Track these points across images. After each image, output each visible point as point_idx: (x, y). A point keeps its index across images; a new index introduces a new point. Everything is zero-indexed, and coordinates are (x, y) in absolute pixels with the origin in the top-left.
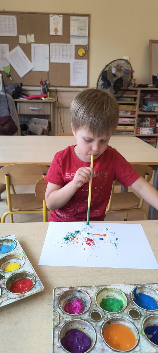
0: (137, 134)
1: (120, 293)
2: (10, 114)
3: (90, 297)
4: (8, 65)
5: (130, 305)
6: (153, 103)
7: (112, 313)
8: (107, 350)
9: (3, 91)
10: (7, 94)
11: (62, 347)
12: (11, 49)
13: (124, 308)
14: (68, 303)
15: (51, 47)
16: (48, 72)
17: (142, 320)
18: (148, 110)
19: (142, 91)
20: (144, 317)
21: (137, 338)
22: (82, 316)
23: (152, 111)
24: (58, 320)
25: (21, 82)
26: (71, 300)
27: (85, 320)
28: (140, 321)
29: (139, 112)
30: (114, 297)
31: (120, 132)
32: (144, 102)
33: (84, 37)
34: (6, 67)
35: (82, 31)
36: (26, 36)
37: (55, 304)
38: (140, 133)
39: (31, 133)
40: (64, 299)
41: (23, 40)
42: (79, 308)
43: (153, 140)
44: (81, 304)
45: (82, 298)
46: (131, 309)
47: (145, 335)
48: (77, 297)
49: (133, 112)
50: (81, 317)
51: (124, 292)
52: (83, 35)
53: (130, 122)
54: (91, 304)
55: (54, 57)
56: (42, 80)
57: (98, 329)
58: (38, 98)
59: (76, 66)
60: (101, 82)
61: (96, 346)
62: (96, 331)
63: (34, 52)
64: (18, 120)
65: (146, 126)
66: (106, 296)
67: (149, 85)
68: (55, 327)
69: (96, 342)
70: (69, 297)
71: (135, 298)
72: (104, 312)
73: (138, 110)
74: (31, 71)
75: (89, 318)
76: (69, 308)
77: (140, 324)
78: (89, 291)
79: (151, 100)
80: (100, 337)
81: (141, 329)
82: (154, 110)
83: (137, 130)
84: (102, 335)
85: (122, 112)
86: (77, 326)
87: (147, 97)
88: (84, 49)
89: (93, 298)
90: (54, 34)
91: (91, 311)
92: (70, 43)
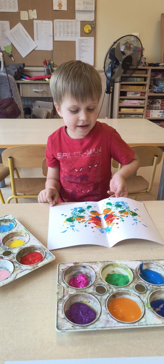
1: (125, 269)
2: (12, 96)
3: (95, 272)
4: (9, 44)
5: (136, 279)
7: (117, 287)
8: (112, 322)
9: (5, 71)
10: (8, 75)
11: (66, 318)
12: (11, 27)
13: (130, 282)
14: (73, 277)
15: (54, 23)
16: (52, 51)
17: (148, 294)
18: (159, 90)
19: (153, 71)
20: (150, 291)
21: (142, 310)
22: (87, 289)
23: (163, 92)
24: (62, 294)
25: (23, 63)
26: (76, 275)
27: (90, 293)
28: (146, 295)
29: (149, 93)
30: (120, 273)
31: (129, 115)
32: (154, 82)
33: (90, 11)
34: (7, 46)
35: (88, 5)
36: (28, 12)
37: (60, 279)
38: (150, 116)
39: (35, 117)
40: (69, 274)
41: (24, 16)
42: (84, 283)
43: (163, 123)
44: (86, 279)
45: (87, 274)
46: (137, 283)
47: (151, 308)
48: (82, 272)
49: (143, 93)
50: (85, 291)
51: (130, 267)
53: (139, 104)
54: (96, 278)
55: (58, 34)
56: (45, 59)
57: (103, 302)
58: (42, 79)
59: (82, 44)
60: (109, 61)
61: (101, 318)
62: (101, 304)
63: (37, 29)
64: (21, 103)
65: (157, 108)
66: (112, 271)
67: (161, 63)
68: (60, 300)
69: (101, 314)
70: (74, 273)
71: (141, 274)
72: (109, 286)
73: (149, 91)
74: (34, 50)
75: (93, 291)
76: (73, 282)
77: (146, 298)
78: (94, 266)
80: (105, 310)
81: (147, 302)
83: (147, 113)
84: (107, 307)
85: (131, 94)
86: (82, 300)
87: (158, 77)
88: (90, 25)
89: (98, 272)
90: (58, 9)
91: (96, 285)
92: (75, 19)
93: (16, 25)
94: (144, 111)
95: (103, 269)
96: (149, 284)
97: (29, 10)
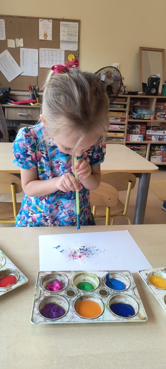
0: (127, 140)
1: (94, 278)
3: (68, 279)
5: (101, 286)
6: (143, 110)
7: (84, 292)
8: (76, 317)
11: (39, 314)
13: (95, 288)
14: (50, 284)
15: (40, 51)
16: (37, 77)
17: (109, 297)
18: (138, 117)
19: (131, 98)
20: (111, 295)
21: (102, 309)
22: (60, 293)
23: (142, 118)
24: (39, 296)
25: (9, 87)
26: (53, 282)
27: (61, 296)
28: (107, 298)
29: (128, 119)
30: (89, 281)
31: (111, 139)
32: (133, 110)
33: (74, 42)
35: (72, 36)
36: (15, 40)
37: (38, 284)
38: (130, 140)
41: (11, 43)
43: (143, 147)
44: (60, 285)
45: (61, 281)
46: (101, 289)
47: (110, 309)
48: (57, 280)
49: (123, 119)
50: (58, 294)
51: (98, 276)
52: (72, 41)
53: (120, 129)
54: (68, 284)
55: (43, 61)
56: (30, 85)
57: (71, 302)
58: (27, 103)
61: (67, 314)
62: (70, 304)
63: (23, 56)
64: (6, 126)
65: (136, 133)
66: (83, 280)
67: (139, 92)
68: (36, 300)
69: (68, 311)
70: (51, 280)
71: (106, 282)
72: (78, 291)
73: (128, 117)
74: (20, 75)
75: (65, 294)
76: (50, 288)
77: (107, 300)
78: (68, 274)
79: (141, 108)
81: (107, 304)
82: (144, 117)
83: (127, 137)
84: (74, 307)
85: (112, 119)
86: (55, 301)
87: (137, 105)
88: (74, 55)
89: (71, 280)
90: (44, 39)
91: (67, 290)
92: (59, 48)
93: (3, 51)
94: (124, 136)
95: (76, 277)
96: (111, 290)
97: (16, 39)
